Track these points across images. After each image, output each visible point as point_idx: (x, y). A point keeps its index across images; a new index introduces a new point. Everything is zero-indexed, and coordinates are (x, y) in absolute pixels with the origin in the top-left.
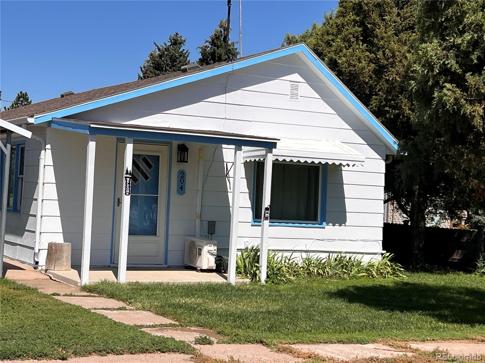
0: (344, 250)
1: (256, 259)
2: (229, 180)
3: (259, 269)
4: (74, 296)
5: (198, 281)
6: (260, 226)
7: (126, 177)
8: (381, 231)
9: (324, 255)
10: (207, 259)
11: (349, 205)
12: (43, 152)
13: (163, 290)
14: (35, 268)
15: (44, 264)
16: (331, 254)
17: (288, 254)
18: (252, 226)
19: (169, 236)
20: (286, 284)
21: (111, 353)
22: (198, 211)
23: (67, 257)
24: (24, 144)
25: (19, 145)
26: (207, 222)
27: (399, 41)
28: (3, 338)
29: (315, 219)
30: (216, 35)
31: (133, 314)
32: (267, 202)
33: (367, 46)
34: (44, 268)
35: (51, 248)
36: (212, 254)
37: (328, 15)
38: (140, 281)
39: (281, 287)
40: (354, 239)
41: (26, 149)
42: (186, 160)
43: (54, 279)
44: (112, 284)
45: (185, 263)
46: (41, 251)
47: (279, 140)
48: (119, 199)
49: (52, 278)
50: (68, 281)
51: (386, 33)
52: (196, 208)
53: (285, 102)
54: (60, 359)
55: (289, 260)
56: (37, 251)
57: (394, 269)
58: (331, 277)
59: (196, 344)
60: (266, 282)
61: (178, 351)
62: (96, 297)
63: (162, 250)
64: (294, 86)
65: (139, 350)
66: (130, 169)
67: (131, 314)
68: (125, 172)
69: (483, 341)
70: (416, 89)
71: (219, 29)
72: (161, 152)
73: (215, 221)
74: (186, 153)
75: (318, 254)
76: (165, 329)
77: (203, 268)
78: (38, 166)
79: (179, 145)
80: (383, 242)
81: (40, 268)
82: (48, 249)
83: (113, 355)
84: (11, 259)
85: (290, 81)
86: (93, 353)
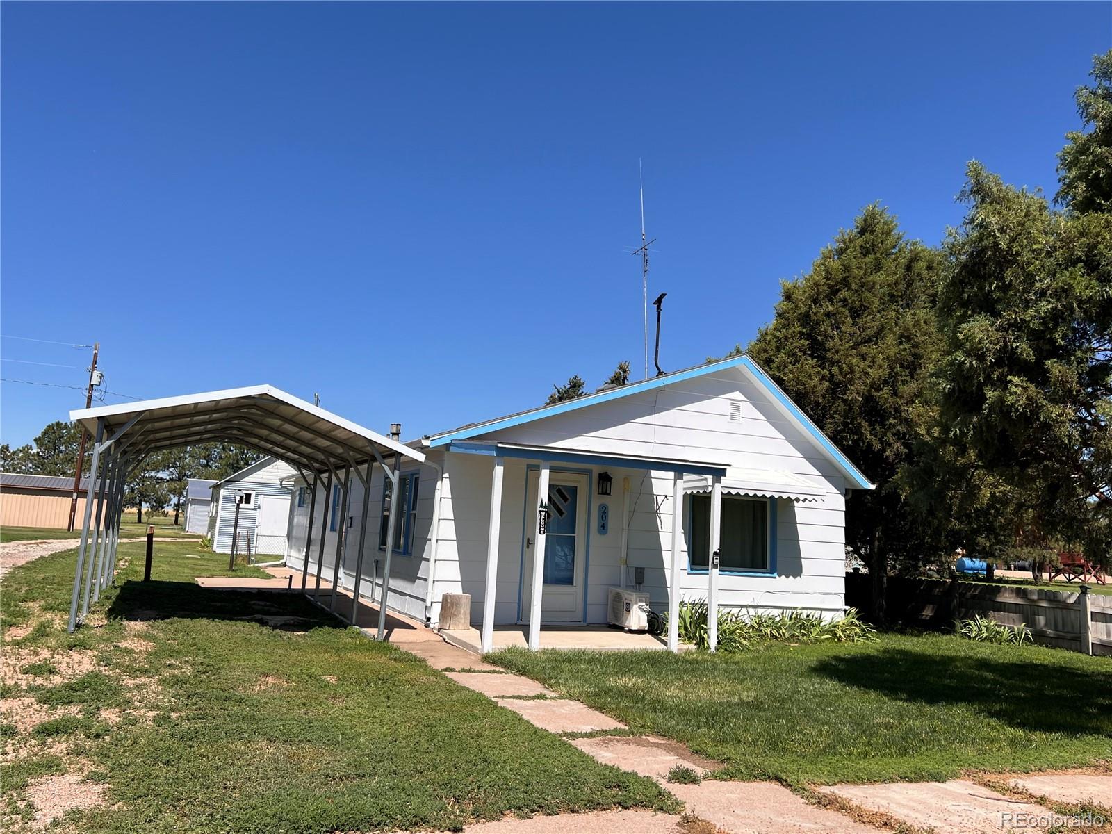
0: (800, 606)
1: (703, 618)
2: (660, 518)
3: (706, 633)
4: (474, 672)
5: (631, 648)
6: (708, 574)
7: (540, 511)
8: (843, 581)
9: (776, 612)
10: (637, 616)
11: (804, 549)
12: (439, 483)
13: (590, 661)
14: (427, 626)
15: (438, 621)
16: (785, 610)
17: (735, 611)
18: (688, 574)
19: (589, 586)
20: (743, 653)
21: (538, 811)
22: (623, 555)
23: (465, 612)
24: (419, 473)
25: (412, 475)
26: (634, 569)
27: (858, 354)
28: (357, 773)
29: (763, 566)
30: (615, 377)
31: (557, 706)
32: (715, 544)
33: (817, 361)
34: (437, 626)
35: (447, 600)
36: (645, 611)
37: (763, 329)
38: (557, 647)
39: (738, 657)
40: (809, 591)
41: (420, 480)
42: (608, 492)
43: (449, 641)
44: (521, 652)
45: (608, 620)
46: (433, 604)
47: (730, 466)
48: (528, 539)
49: (447, 640)
50: (467, 645)
51: (841, 345)
52: (621, 550)
53: (725, 424)
54: (449, 830)
55: (736, 618)
56: (428, 604)
57: (863, 630)
58: (787, 640)
59: (670, 780)
60: (717, 649)
61: (652, 807)
62: (502, 673)
63: (581, 605)
64: (735, 406)
65: (586, 805)
66: (545, 500)
67: (554, 706)
68: (539, 504)
69: (1108, 770)
70: (949, 388)
71: (618, 370)
72: (579, 482)
73: (644, 568)
74: (609, 483)
75: (770, 610)
76: (611, 740)
77: (633, 628)
78: (433, 498)
79: (600, 474)
80: (846, 595)
81: (432, 626)
82: (443, 602)
83: (542, 816)
84: (400, 612)
85: (730, 399)
86: (507, 812)
